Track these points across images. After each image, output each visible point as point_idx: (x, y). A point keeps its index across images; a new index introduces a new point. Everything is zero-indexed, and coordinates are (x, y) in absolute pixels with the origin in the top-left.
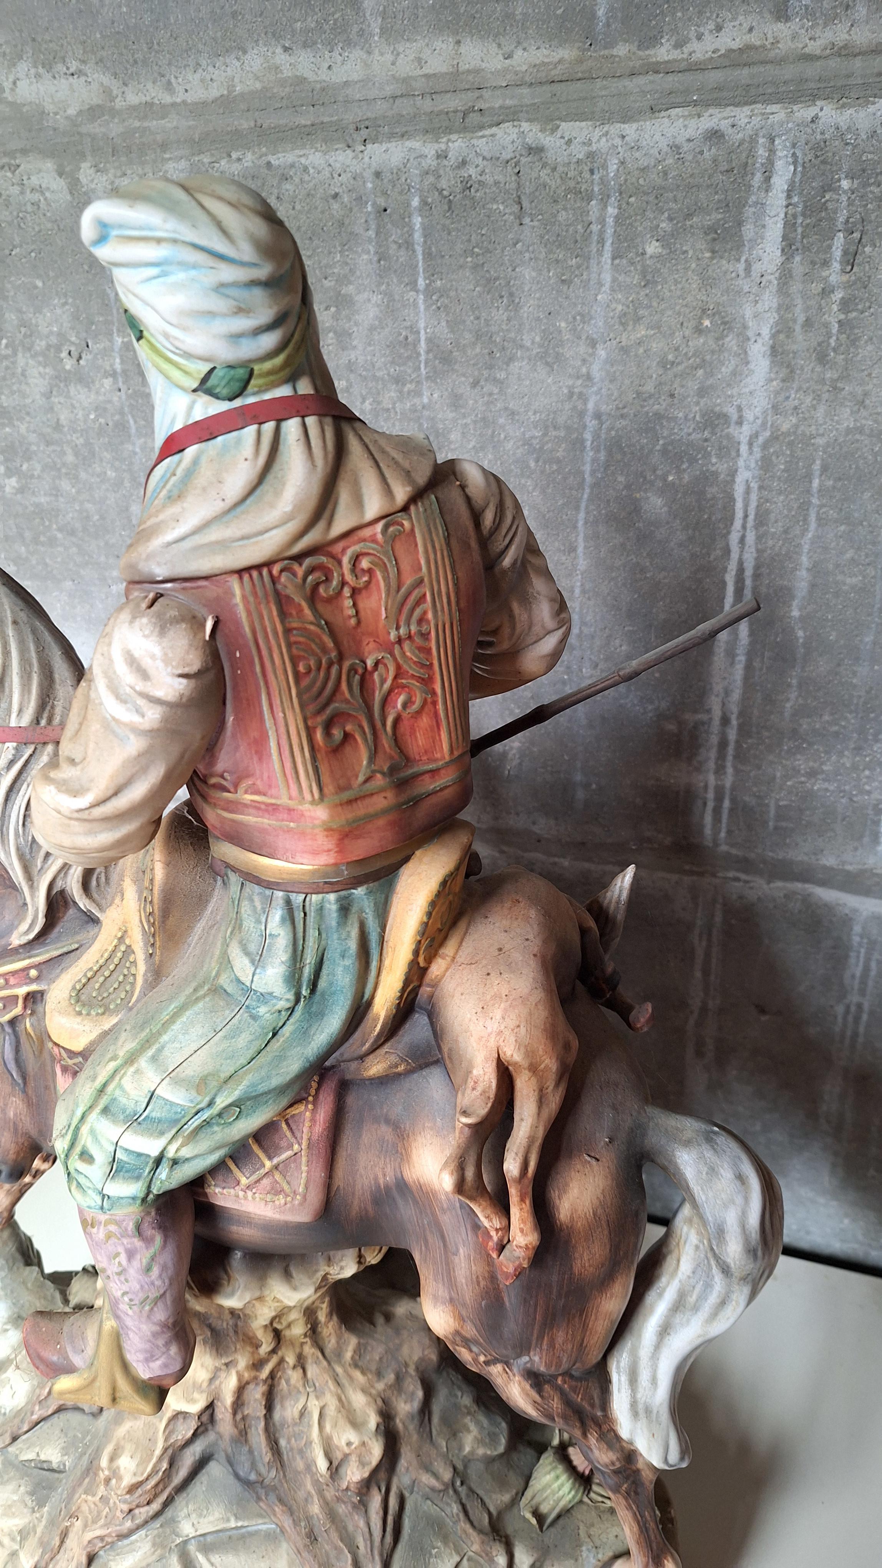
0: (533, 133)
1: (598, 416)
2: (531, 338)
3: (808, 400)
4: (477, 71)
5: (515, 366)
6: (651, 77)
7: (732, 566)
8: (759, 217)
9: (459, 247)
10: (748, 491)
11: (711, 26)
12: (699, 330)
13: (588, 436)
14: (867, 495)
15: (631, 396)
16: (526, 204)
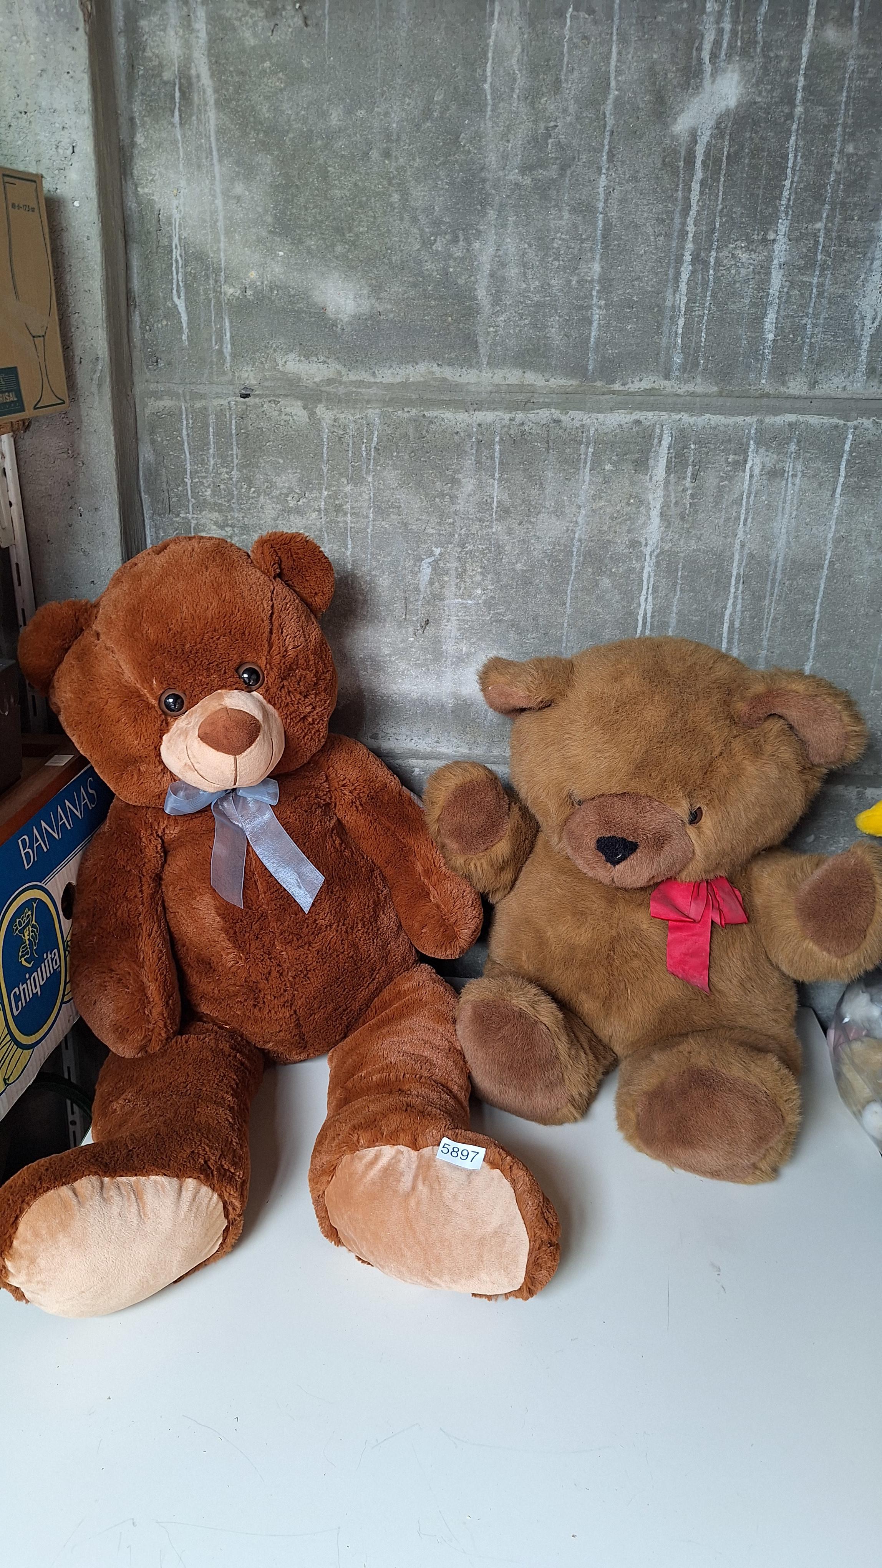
0: (556, 414)
1: (580, 540)
2: (550, 504)
3: (677, 536)
4: (532, 385)
5: (541, 516)
6: (611, 396)
7: (641, 612)
8: (656, 457)
9: (517, 460)
10: (649, 576)
11: (638, 378)
12: (628, 504)
13: (575, 549)
14: (702, 579)
15: (596, 532)
16: (551, 444)
